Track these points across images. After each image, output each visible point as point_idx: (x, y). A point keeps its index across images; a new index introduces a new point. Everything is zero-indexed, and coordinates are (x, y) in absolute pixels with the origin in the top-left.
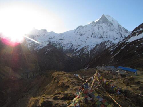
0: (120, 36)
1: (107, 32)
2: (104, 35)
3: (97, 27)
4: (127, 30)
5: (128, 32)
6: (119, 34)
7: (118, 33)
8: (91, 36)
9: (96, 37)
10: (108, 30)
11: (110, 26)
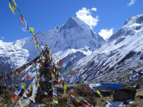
0: (94, 45)
1: (76, 41)
2: (72, 45)
3: (63, 33)
4: (102, 38)
5: (103, 40)
6: (92, 43)
7: (90, 42)
8: (54, 46)
9: (61, 47)
10: (78, 38)
11: (80, 32)
